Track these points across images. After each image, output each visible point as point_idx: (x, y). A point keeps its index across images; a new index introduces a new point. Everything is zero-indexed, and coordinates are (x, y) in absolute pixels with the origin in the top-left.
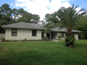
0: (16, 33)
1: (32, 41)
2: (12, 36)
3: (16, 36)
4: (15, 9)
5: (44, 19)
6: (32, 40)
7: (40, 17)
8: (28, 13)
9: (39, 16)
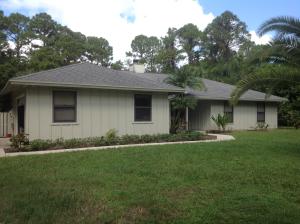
0: (74, 108)
1: (140, 141)
2: (55, 120)
3: (74, 121)
4: (18, 14)
5: (129, 54)
6: (137, 137)
7: (111, 48)
8: (69, 31)
9: (106, 43)
